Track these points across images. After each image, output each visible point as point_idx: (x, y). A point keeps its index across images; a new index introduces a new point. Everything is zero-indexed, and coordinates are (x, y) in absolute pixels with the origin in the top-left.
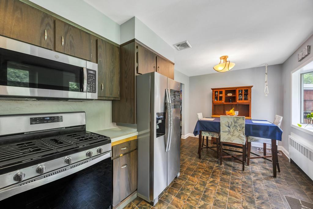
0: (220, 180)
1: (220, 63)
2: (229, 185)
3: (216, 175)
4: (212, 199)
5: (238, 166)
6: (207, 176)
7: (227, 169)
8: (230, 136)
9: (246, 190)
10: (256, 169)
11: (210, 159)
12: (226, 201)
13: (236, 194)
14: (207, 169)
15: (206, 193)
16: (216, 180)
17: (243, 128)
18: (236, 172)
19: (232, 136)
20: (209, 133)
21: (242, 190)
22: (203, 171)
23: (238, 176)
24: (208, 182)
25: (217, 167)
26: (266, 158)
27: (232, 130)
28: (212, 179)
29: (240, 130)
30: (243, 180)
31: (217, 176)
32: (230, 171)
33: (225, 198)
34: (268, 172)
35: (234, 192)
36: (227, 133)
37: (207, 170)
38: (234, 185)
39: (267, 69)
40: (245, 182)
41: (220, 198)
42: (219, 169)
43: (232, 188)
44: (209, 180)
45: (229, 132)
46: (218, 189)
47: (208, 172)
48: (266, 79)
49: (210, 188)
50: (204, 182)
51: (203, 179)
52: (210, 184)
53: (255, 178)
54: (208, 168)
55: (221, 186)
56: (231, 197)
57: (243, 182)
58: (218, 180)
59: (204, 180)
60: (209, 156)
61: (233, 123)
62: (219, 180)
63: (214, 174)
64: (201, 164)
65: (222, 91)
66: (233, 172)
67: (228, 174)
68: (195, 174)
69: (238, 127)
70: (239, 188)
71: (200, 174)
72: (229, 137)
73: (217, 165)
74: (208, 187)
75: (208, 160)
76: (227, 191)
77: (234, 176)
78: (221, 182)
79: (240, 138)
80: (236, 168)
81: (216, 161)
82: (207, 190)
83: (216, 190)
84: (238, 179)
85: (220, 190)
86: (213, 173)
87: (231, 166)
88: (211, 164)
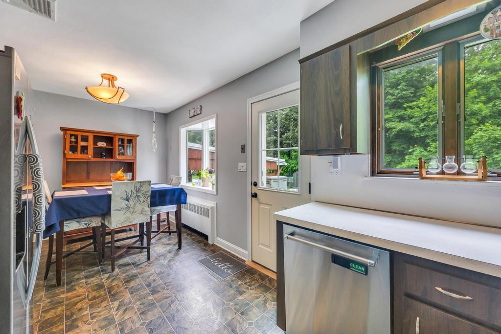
0: (131, 294)
1: (100, 85)
2: (147, 291)
3: (118, 291)
4: (141, 331)
5: (137, 258)
6: (104, 304)
7: (127, 271)
8: (128, 214)
9: (169, 281)
10: (160, 250)
11: (82, 274)
12: (160, 312)
13: (164, 294)
14: (94, 294)
15: (126, 331)
16: (124, 299)
17: (148, 197)
18: (142, 268)
19: (132, 214)
20: (77, 222)
21: (165, 284)
22: (87, 303)
23: (148, 271)
24: (114, 312)
25: (108, 278)
26: (165, 231)
27: (132, 203)
28: (116, 303)
29: (144, 202)
30: (157, 272)
31: (121, 292)
32: (134, 272)
33: (156, 311)
34: (171, 246)
35: (160, 294)
36: (124, 211)
37: (94, 296)
38: (152, 285)
39: (154, 116)
40: (161, 273)
41: (150, 316)
42: (114, 279)
43: (154, 292)
44: (113, 308)
45: (128, 208)
46: (138, 309)
47: (98, 297)
48: (154, 129)
49: (126, 318)
50: (105, 319)
51: (101, 316)
52: (121, 312)
53: (167, 261)
54: (94, 290)
55: (139, 300)
56: (161, 302)
57: (159, 274)
58: (127, 297)
59: (104, 314)
60: (77, 270)
61: (135, 192)
62: (129, 295)
63: (112, 293)
64: (69, 294)
65: (88, 136)
66: (139, 270)
67: (134, 277)
68: (76, 320)
69: (141, 197)
70: (160, 284)
71: (85, 313)
72: (127, 217)
73: (107, 275)
74: (121, 319)
75: (82, 279)
76: (151, 300)
77: (144, 274)
78: (135, 296)
79: (144, 214)
80: (138, 263)
81: (98, 272)
82: (122, 325)
83: (136, 312)
84: (151, 275)
85: (142, 306)
86: (109, 292)
87: (129, 264)
88: (95, 280)
